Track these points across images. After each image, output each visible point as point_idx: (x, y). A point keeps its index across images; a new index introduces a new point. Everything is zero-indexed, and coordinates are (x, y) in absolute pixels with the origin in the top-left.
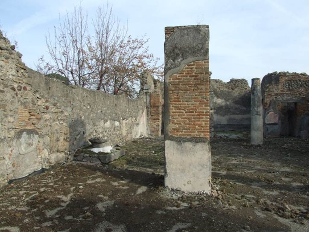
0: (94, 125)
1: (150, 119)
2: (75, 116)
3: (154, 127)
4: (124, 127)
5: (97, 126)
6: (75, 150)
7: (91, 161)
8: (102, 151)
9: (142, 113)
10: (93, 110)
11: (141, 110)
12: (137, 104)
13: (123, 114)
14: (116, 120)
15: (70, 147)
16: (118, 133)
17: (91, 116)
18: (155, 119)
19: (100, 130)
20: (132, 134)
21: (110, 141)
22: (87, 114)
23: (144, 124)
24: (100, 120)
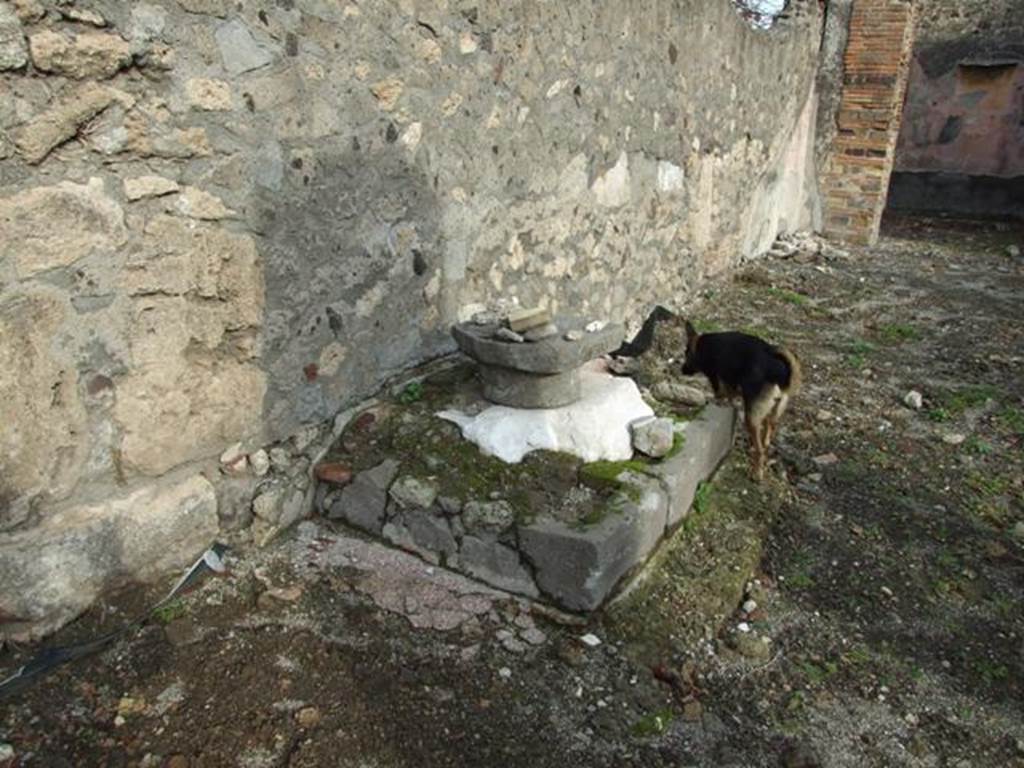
0: (517, 191)
1: (829, 148)
2: (326, 119)
3: (848, 197)
4: (705, 196)
5: (536, 198)
6: (330, 423)
7: (452, 562)
8: (554, 442)
9: (798, 113)
10: (506, 76)
11: (793, 99)
12: (780, 63)
13: (709, 115)
14: (667, 158)
15: (280, 406)
16: (669, 238)
17: (492, 121)
18: (858, 152)
19: (562, 229)
20: (741, 233)
21: (620, 291)
22: (452, 104)
23: (796, 175)
24: (561, 155)
